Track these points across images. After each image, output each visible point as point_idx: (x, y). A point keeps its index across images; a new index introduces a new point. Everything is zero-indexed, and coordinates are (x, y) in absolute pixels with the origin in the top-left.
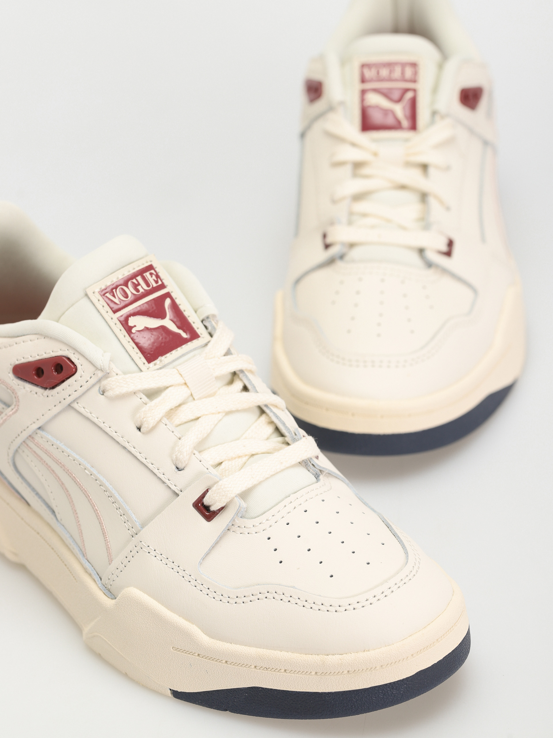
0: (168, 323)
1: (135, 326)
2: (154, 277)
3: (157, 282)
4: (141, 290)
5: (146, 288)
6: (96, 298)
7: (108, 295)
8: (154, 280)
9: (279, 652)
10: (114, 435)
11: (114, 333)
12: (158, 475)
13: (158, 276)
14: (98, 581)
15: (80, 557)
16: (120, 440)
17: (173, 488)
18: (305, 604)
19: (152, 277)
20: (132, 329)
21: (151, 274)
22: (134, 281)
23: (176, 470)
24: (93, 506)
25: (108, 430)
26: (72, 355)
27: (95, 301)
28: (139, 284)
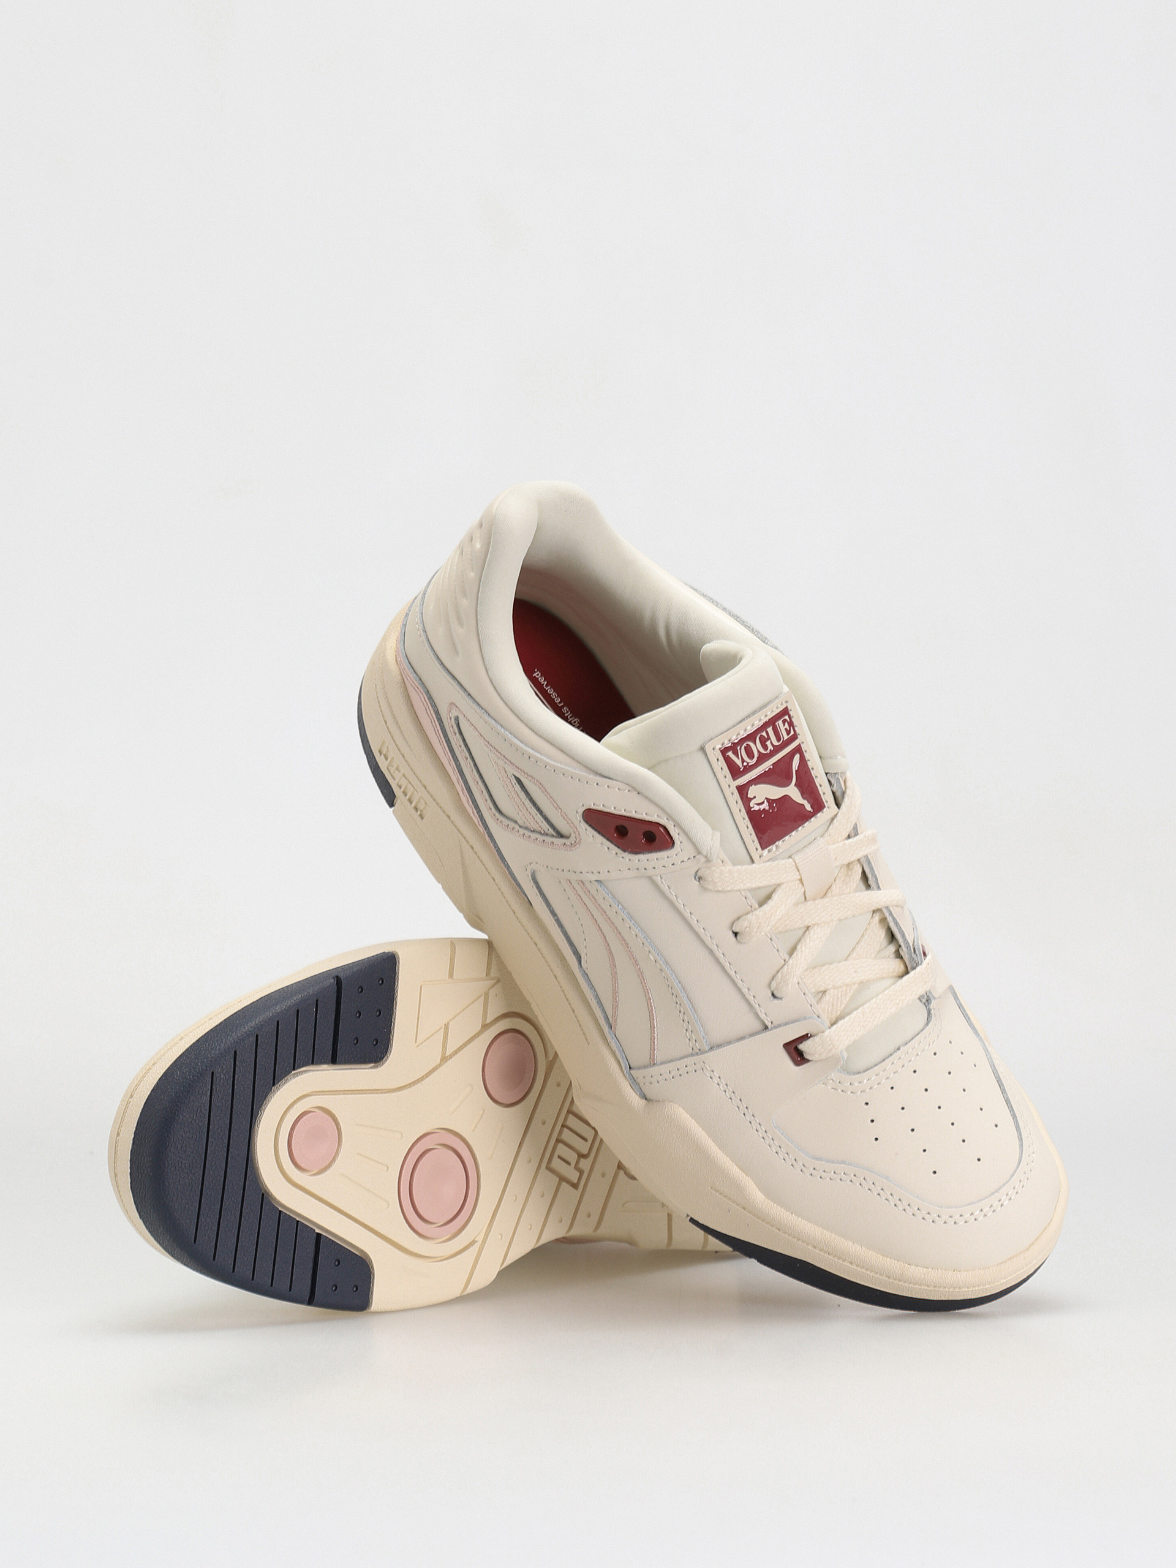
0: (793, 791)
1: (755, 797)
2: (787, 726)
3: (788, 732)
4: (770, 747)
5: (776, 743)
6: (716, 756)
7: (730, 754)
8: (786, 729)
9: (850, 1243)
10: (701, 931)
11: (728, 806)
12: (747, 996)
13: (791, 724)
14: (626, 1068)
15: (606, 1028)
16: (707, 940)
17: (763, 1016)
18: (898, 1203)
19: (784, 725)
20: (751, 801)
21: (784, 722)
22: (764, 734)
23: (772, 998)
24: (646, 993)
25: (694, 923)
26: (673, 827)
27: (713, 760)
28: (769, 738)
